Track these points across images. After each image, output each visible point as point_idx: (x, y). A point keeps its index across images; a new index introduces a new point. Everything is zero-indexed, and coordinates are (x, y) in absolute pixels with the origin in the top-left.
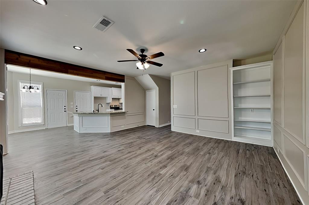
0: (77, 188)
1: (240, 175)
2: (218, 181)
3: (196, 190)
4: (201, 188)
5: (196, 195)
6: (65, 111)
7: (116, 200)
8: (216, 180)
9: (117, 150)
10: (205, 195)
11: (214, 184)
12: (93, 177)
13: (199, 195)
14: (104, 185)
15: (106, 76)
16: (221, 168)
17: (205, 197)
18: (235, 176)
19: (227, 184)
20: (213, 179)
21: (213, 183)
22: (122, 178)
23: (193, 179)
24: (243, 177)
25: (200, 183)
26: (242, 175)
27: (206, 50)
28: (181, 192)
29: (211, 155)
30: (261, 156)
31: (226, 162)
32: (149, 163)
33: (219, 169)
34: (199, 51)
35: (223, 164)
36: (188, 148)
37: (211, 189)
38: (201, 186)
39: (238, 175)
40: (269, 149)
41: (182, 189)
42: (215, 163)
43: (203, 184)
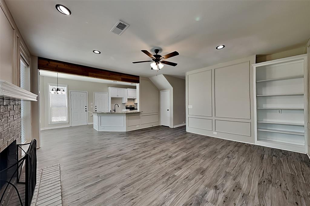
0: (96, 183)
1: (265, 183)
2: (239, 188)
3: (212, 196)
4: (219, 194)
5: (213, 200)
6: (86, 111)
7: (132, 197)
8: (236, 186)
9: (132, 149)
10: (223, 202)
11: (234, 191)
12: (110, 174)
13: (217, 201)
14: (120, 182)
15: (122, 78)
16: (242, 174)
17: (224, 203)
18: (259, 184)
19: (248, 192)
20: (232, 185)
21: (232, 190)
22: (137, 176)
23: (210, 183)
24: (269, 186)
25: (218, 188)
26: (267, 183)
27: (224, 46)
28: (197, 196)
29: (230, 159)
30: (292, 164)
31: (248, 168)
32: (163, 163)
33: (240, 175)
34: (217, 48)
35: (244, 170)
36: (204, 150)
37: (230, 196)
38: (218, 191)
39: (263, 183)
40: (302, 156)
41: (197, 193)
42: (234, 167)
43: (221, 190)
